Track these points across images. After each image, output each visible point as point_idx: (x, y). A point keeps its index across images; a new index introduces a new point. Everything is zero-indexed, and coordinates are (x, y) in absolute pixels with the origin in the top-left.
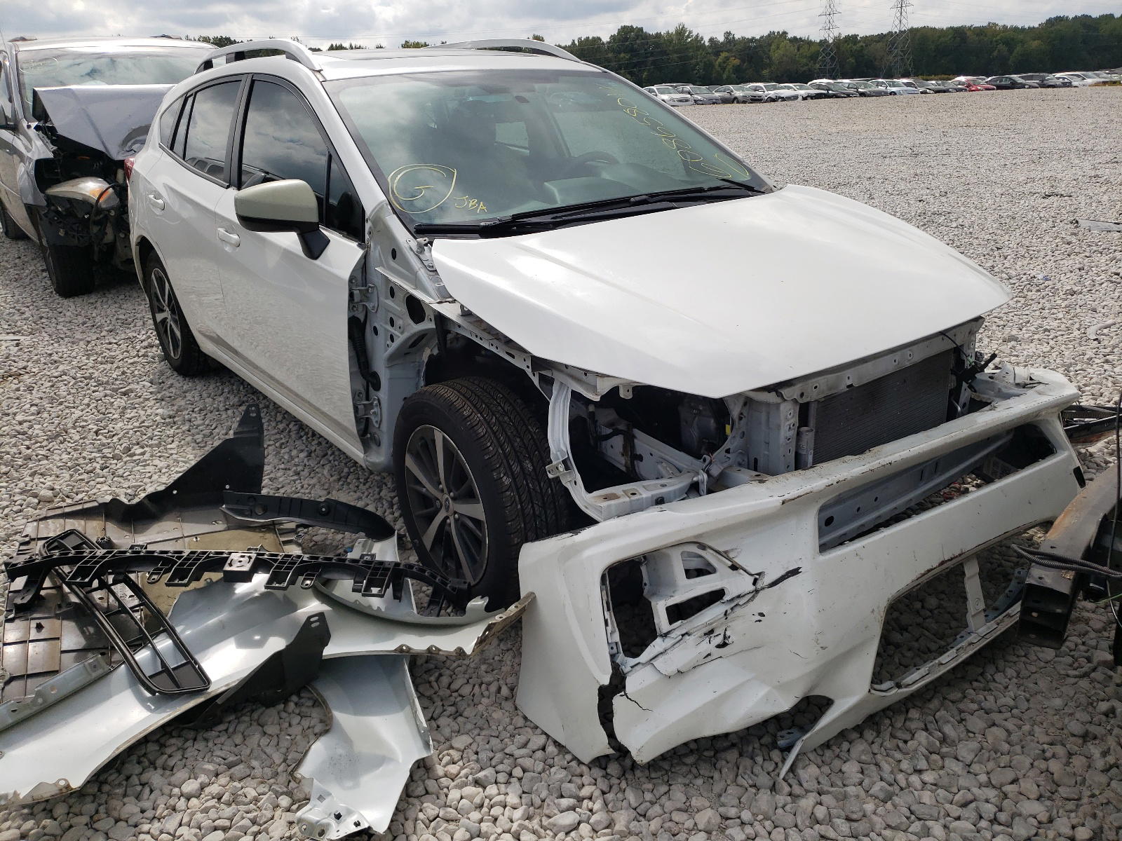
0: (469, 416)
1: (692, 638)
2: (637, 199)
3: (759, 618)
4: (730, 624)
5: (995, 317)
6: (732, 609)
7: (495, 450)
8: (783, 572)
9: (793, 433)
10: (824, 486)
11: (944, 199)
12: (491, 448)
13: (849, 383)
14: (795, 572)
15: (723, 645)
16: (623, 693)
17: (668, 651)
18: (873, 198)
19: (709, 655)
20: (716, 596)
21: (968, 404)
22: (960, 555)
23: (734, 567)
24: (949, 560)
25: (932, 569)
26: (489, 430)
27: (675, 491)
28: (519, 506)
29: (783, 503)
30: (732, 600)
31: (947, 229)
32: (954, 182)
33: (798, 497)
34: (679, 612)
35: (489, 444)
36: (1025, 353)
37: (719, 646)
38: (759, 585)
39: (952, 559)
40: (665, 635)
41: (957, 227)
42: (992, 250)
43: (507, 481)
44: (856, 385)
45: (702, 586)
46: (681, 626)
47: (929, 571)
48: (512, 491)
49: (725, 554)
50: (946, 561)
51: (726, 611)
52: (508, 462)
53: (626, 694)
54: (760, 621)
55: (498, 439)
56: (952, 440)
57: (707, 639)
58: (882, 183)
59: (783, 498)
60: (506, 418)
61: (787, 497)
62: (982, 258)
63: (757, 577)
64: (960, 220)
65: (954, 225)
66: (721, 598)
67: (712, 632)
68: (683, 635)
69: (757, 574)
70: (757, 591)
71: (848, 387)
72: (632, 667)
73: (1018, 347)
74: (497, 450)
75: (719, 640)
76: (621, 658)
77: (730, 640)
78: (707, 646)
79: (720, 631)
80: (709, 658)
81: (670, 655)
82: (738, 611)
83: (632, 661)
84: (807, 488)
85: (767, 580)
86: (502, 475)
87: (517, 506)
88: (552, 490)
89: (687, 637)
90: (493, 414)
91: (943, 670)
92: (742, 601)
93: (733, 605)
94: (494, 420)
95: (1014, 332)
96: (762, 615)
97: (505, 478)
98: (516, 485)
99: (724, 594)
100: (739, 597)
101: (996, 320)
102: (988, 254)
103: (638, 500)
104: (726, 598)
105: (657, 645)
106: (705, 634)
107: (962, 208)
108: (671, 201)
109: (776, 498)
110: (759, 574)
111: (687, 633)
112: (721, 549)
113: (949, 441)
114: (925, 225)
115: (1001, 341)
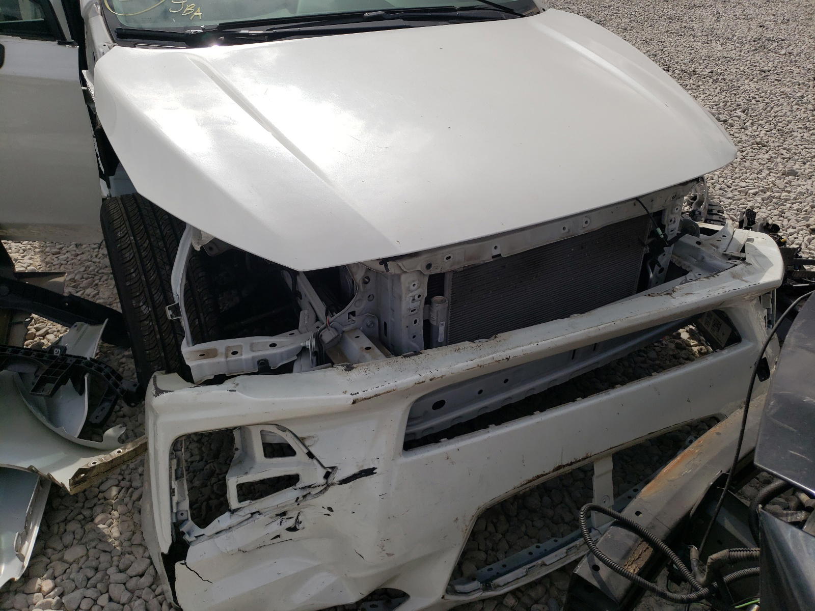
0: (121, 238)
1: (261, 518)
2: (371, 14)
3: (328, 512)
4: (302, 510)
5: (785, 149)
6: (304, 497)
7: (138, 276)
8: (355, 471)
9: (420, 304)
10: (412, 384)
11: (783, 26)
12: (134, 275)
13: (496, 253)
14: (370, 472)
15: (293, 529)
16: (183, 562)
17: (233, 529)
18: (719, 21)
19: (278, 536)
20: (290, 481)
21: (666, 269)
22: (584, 459)
23: (310, 455)
24: (568, 465)
25: (543, 475)
26: (137, 255)
27: (281, 354)
28: (158, 336)
29: (354, 402)
30: (303, 488)
31: (775, 55)
32: (800, 11)
33: (376, 396)
34: (249, 492)
35: (132, 270)
36: (799, 188)
37: (290, 529)
38: (330, 480)
39: (572, 464)
40: (233, 512)
41: (785, 54)
42: (809, 79)
43: (145, 310)
44: (504, 256)
45: (279, 467)
46: (250, 506)
47: (538, 477)
48: (151, 320)
49: (302, 440)
50: (564, 466)
51: (298, 498)
52: (150, 291)
53: (185, 564)
54: (328, 515)
55: (143, 266)
56: (597, 333)
57: (279, 520)
58: (734, 7)
59: (355, 397)
60: (161, 244)
61: (361, 395)
62: (797, 86)
63: (330, 470)
64: (791, 48)
65: (783, 52)
66: (295, 484)
67: (284, 514)
68: (252, 514)
69: (330, 468)
70: (328, 486)
71: (493, 257)
72: (197, 537)
73: (795, 183)
74: (140, 278)
75: (291, 523)
76: (190, 525)
77: (301, 526)
78: (276, 527)
79: (294, 514)
80: (278, 540)
81: (235, 533)
82: (310, 501)
83: (198, 531)
84: (390, 385)
85: (338, 476)
86: (141, 304)
87: (155, 335)
88: (200, 321)
89: (257, 516)
90: (148, 238)
91: (544, 572)
92: (314, 492)
93: (305, 493)
94: (146, 245)
95: (797, 166)
96: (330, 509)
97: (144, 307)
98: (156, 316)
99: (298, 480)
100: (310, 487)
101: (784, 152)
102: (803, 84)
103: (236, 361)
104: (299, 485)
105: (224, 521)
106: (277, 515)
107: (797, 37)
108: (405, 19)
109: (348, 395)
110: (333, 468)
111: (258, 512)
112: (299, 435)
113: (593, 334)
114: (755, 50)
115: (780, 174)
